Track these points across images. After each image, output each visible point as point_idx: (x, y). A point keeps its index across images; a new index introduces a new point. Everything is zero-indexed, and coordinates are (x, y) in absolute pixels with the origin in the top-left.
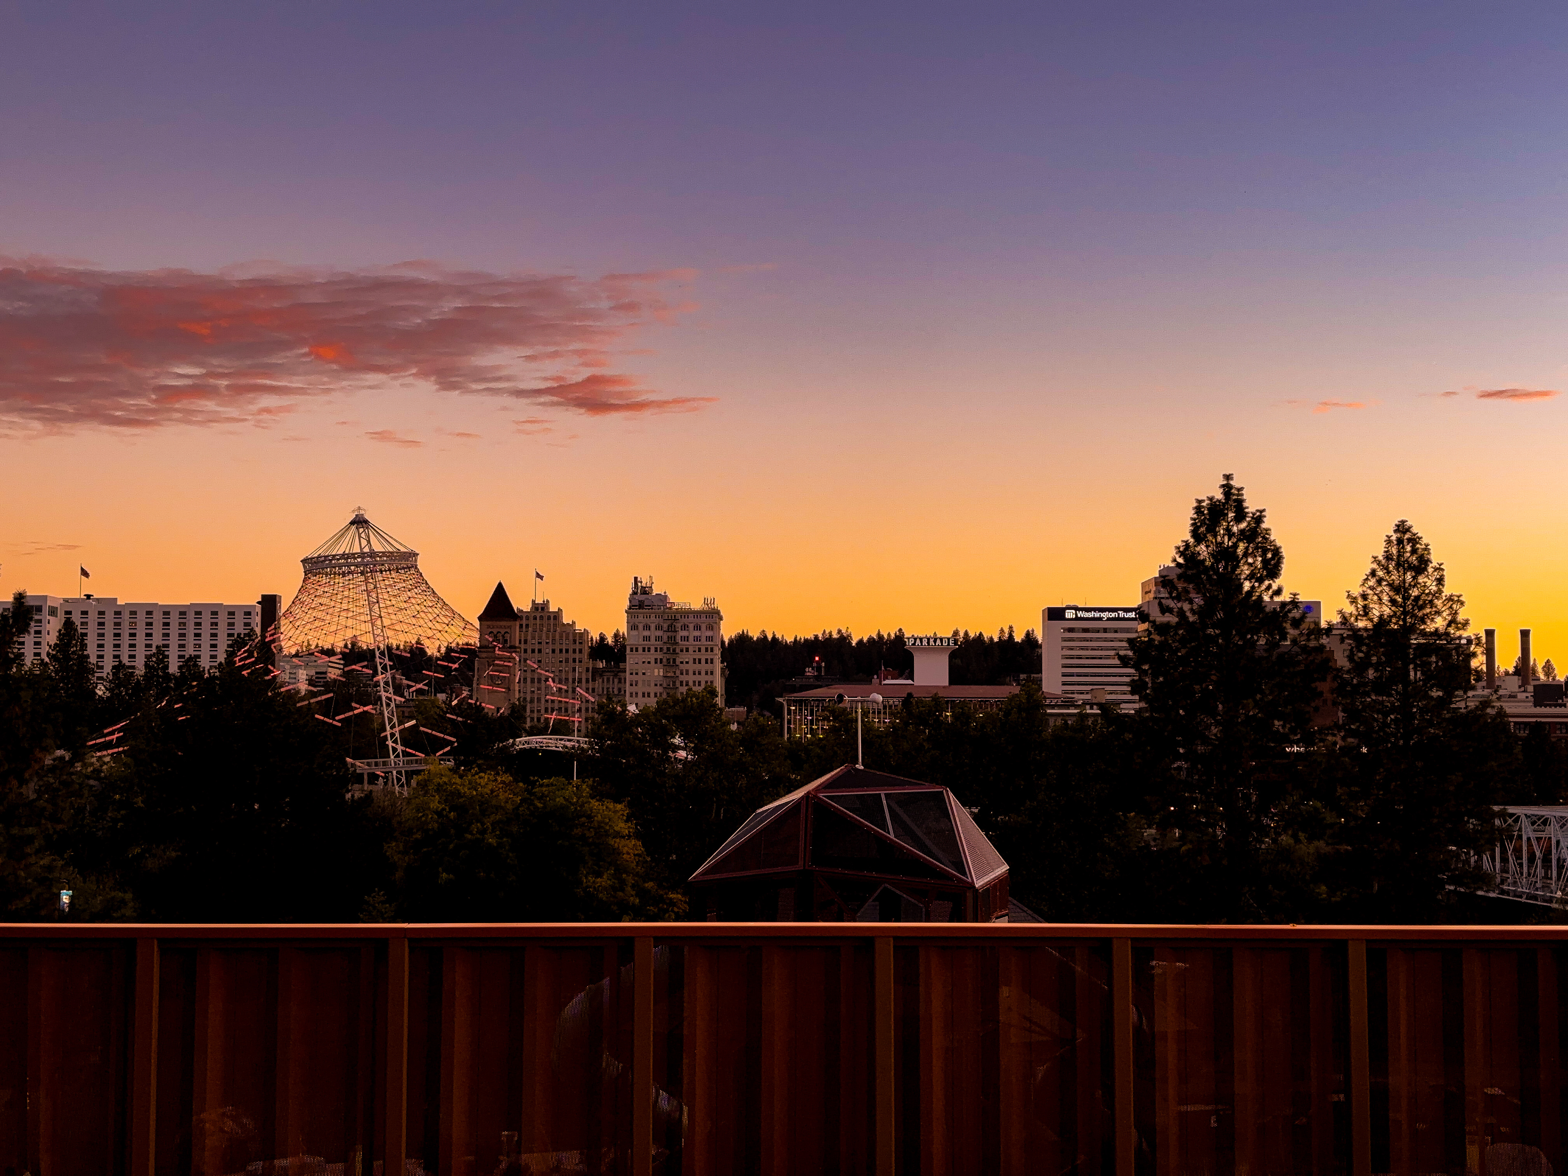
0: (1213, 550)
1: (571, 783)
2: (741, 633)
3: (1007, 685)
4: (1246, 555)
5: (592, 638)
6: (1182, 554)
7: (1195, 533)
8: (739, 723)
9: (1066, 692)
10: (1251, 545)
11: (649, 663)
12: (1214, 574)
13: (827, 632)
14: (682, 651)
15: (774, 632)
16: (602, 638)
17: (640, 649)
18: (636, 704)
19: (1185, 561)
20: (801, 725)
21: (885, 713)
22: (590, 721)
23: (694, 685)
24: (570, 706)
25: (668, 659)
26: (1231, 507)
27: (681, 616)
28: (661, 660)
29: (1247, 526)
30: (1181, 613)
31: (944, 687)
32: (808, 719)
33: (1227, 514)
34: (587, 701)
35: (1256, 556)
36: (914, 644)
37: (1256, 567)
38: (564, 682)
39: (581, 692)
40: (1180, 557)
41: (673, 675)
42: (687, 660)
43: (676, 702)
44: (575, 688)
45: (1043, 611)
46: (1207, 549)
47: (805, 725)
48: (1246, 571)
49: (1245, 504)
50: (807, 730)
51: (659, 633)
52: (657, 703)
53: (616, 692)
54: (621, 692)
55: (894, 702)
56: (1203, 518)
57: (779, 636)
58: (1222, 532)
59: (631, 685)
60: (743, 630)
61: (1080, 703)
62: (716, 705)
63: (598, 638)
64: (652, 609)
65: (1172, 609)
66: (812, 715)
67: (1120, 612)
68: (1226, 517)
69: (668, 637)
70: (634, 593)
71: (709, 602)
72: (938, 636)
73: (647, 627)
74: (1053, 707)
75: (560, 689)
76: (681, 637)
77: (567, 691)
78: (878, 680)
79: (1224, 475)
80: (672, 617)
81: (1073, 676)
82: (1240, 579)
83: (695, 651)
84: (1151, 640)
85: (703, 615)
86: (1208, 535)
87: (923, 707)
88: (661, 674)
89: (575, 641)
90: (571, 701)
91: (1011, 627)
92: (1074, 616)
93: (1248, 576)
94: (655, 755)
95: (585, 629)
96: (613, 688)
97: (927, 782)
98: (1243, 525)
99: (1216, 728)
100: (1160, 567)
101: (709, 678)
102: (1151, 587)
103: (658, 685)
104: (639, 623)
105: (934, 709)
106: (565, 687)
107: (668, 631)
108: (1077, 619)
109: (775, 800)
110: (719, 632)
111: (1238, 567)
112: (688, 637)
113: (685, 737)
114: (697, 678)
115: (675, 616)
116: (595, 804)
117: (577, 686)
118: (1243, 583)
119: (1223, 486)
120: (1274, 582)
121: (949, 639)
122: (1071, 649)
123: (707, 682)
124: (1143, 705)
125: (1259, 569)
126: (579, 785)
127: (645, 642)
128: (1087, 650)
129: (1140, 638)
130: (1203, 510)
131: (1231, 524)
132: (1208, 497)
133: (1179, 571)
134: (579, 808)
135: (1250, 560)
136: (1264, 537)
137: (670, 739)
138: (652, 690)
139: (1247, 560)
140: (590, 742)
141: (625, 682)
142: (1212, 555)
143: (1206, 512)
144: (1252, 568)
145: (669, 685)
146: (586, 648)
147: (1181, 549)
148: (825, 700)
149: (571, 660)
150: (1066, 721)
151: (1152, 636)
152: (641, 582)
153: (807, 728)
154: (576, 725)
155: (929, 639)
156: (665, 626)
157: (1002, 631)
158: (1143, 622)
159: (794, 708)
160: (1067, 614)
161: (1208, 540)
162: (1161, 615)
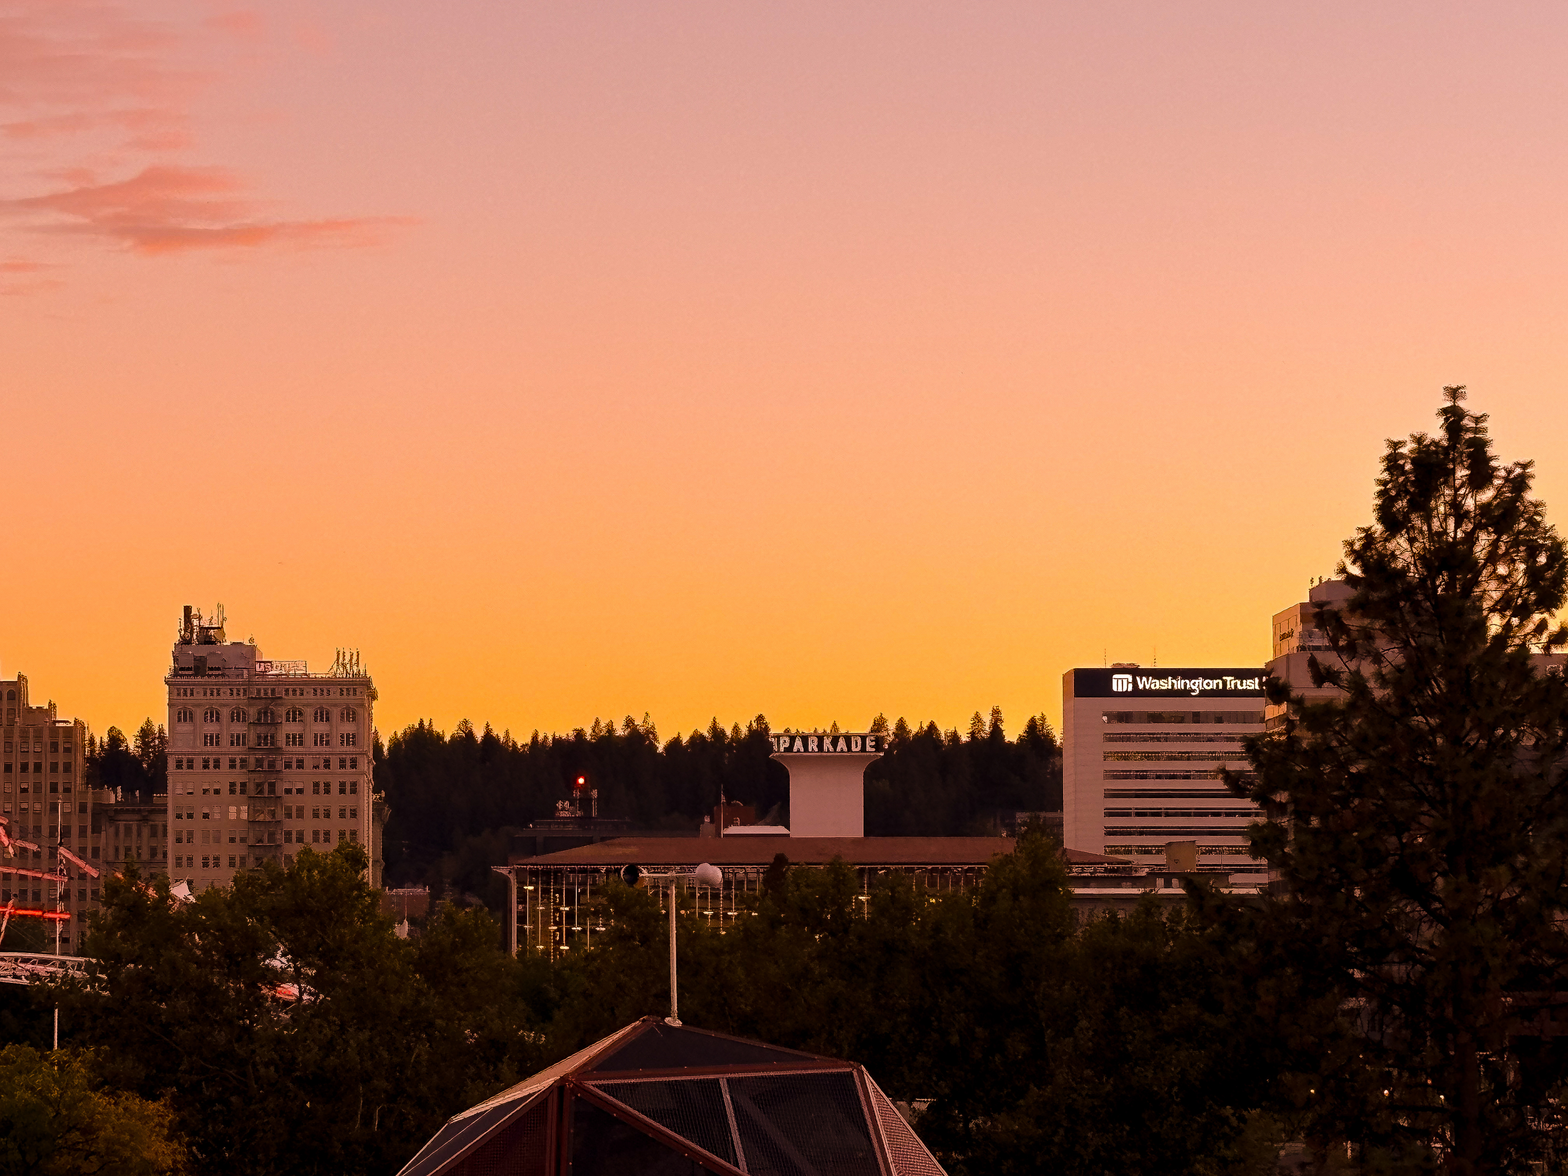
0: (1424, 548)
1: (48, 1056)
2: (417, 726)
3: (990, 835)
4: (1493, 558)
5: (92, 742)
6: (1358, 556)
7: (1385, 513)
8: (412, 922)
9: (1115, 850)
10: (1504, 538)
11: (217, 792)
12: (1427, 598)
13: (603, 724)
14: (288, 766)
15: (488, 725)
16: (115, 739)
17: (198, 763)
18: (190, 883)
19: (1363, 572)
20: (546, 924)
21: (727, 898)
22: (88, 922)
23: (316, 839)
24: (44, 887)
25: (258, 785)
26: (1461, 456)
27: (287, 690)
28: (243, 785)
29: (1495, 498)
30: (1358, 685)
31: (855, 841)
32: (561, 912)
33: (1453, 471)
34: (83, 876)
35: (1513, 561)
36: (789, 749)
37: (1514, 584)
38: (30, 836)
39: (69, 856)
40: (1354, 562)
41: (268, 819)
42: (300, 786)
43: (277, 879)
44: (57, 849)
45: (1064, 676)
46: (1411, 546)
47: (556, 924)
48: (1493, 592)
49: (1491, 451)
50: (561, 936)
51: (239, 728)
52: (235, 880)
53: (145, 856)
54: (157, 855)
55: (746, 873)
56: (1401, 479)
57: (499, 732)
58: (1442, 509)
59: (179, 840)
60: (422, 721)
61: (1144, 874)
62: (361, 886)
63: (106, 739)
64: (223, 675)
65: (1339, 673)
66: (570, 903)
67: (1228, 679)
68: (1451, 479)
69: (259, 737)
70: (185, 642)
71: (346, 661)
72: (843, 731)
73: (213, 715)
74: (1086, 882)
75: (24, 850)
76: (288, 737)
77: (37, 855)
78: (712, 828)
79: (1446, 388)
80: (266, 694)
81: (1128, 815)
82: (1481, 610)
83: (316, 767)
84: (1292, 741)
85: (334, 689)
86: (1413, 516)
87: (808, 886)
88: (244, 816)
89: (54, 746)
90: (47, 876)
91: (996, 712)
92: (1130, 689)
93: (1497, 603)
94: (232, 993)
95: (76, 721)
96: (139, 848)
97: (818, 1053)
98: (1487, 495)
99: (1430, 927)
100: (1312, 581)
101: (348, 824)
102: (1292, 626)
103: (238, 840)
104: (195, 705)
105: (831, 891)
106: (33, 847)
107: (260, 724)
108: (1137, 692)
109: (494, 1093)
110: (370, 727)
111: (1477, 583)
112: (301, 736)
113: (295, 953)
114: (322, 824)
115: (273, 691)
116: (99, 1100)
117: (61, 844)
118: (1486, 617)
119: (1445, 411)
120: (1552, 615)
121: (863, 738)
122: (1125, 757)
123: (342, 834)
124: (1275, 876)
125: (1521, 589)
126: (65, 1062)
127: (209, 748)
128: (1158, 759)
129: (1270, 735)
130: (1401, 462)
131: (1462, 491)
132: (1412, 436)
133: (1352, 593)
134: (64, 1112)
135: (1502, 570)
136: (1531, 522)
137: (264, 960)
138: (225, 851)
139: (1495, 570)
140: (89, 967)
141: (165, 834)
142: (1422, 558)
143: (1408, 467)
144: (1506, 587)
145: (260, 841)
146: (80, 759)
147: (1357, 547)
148: (598, 871)
149: (46, 788)
150: (1114, 916)
151: (1296, 733)
152: (200, 618)
153: (560, 930)
154: (59, 928)
155: (821, 739)
156: (253, 712)
157: (977, 719)
158: (1278, 702)
159: (531, 888)
160: (1114, 682)
161: (1413, 527)
162: (1312, 686)
